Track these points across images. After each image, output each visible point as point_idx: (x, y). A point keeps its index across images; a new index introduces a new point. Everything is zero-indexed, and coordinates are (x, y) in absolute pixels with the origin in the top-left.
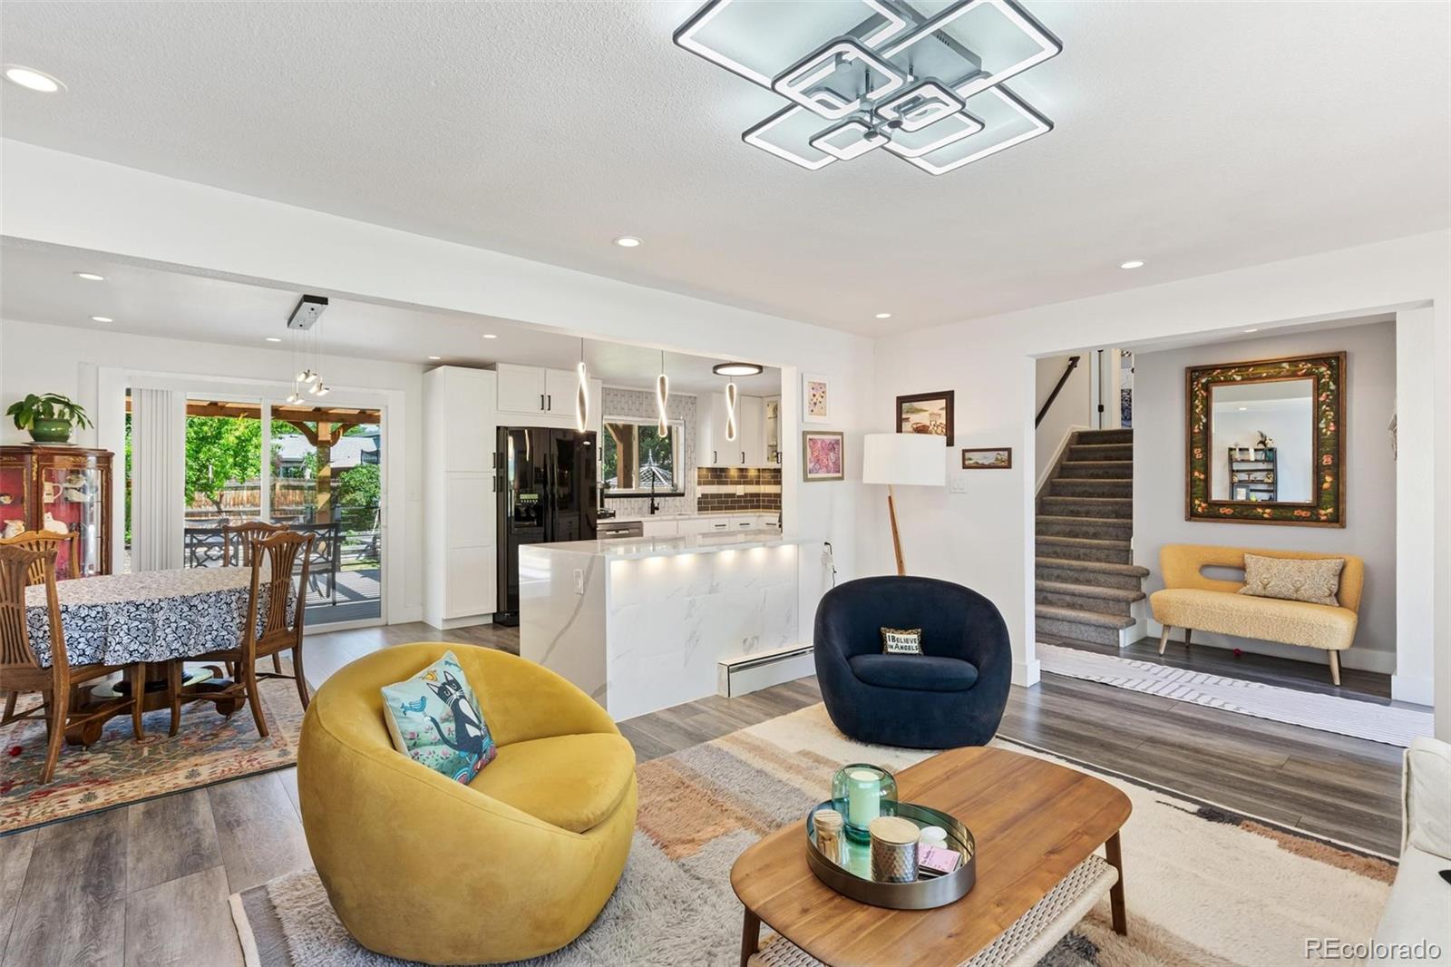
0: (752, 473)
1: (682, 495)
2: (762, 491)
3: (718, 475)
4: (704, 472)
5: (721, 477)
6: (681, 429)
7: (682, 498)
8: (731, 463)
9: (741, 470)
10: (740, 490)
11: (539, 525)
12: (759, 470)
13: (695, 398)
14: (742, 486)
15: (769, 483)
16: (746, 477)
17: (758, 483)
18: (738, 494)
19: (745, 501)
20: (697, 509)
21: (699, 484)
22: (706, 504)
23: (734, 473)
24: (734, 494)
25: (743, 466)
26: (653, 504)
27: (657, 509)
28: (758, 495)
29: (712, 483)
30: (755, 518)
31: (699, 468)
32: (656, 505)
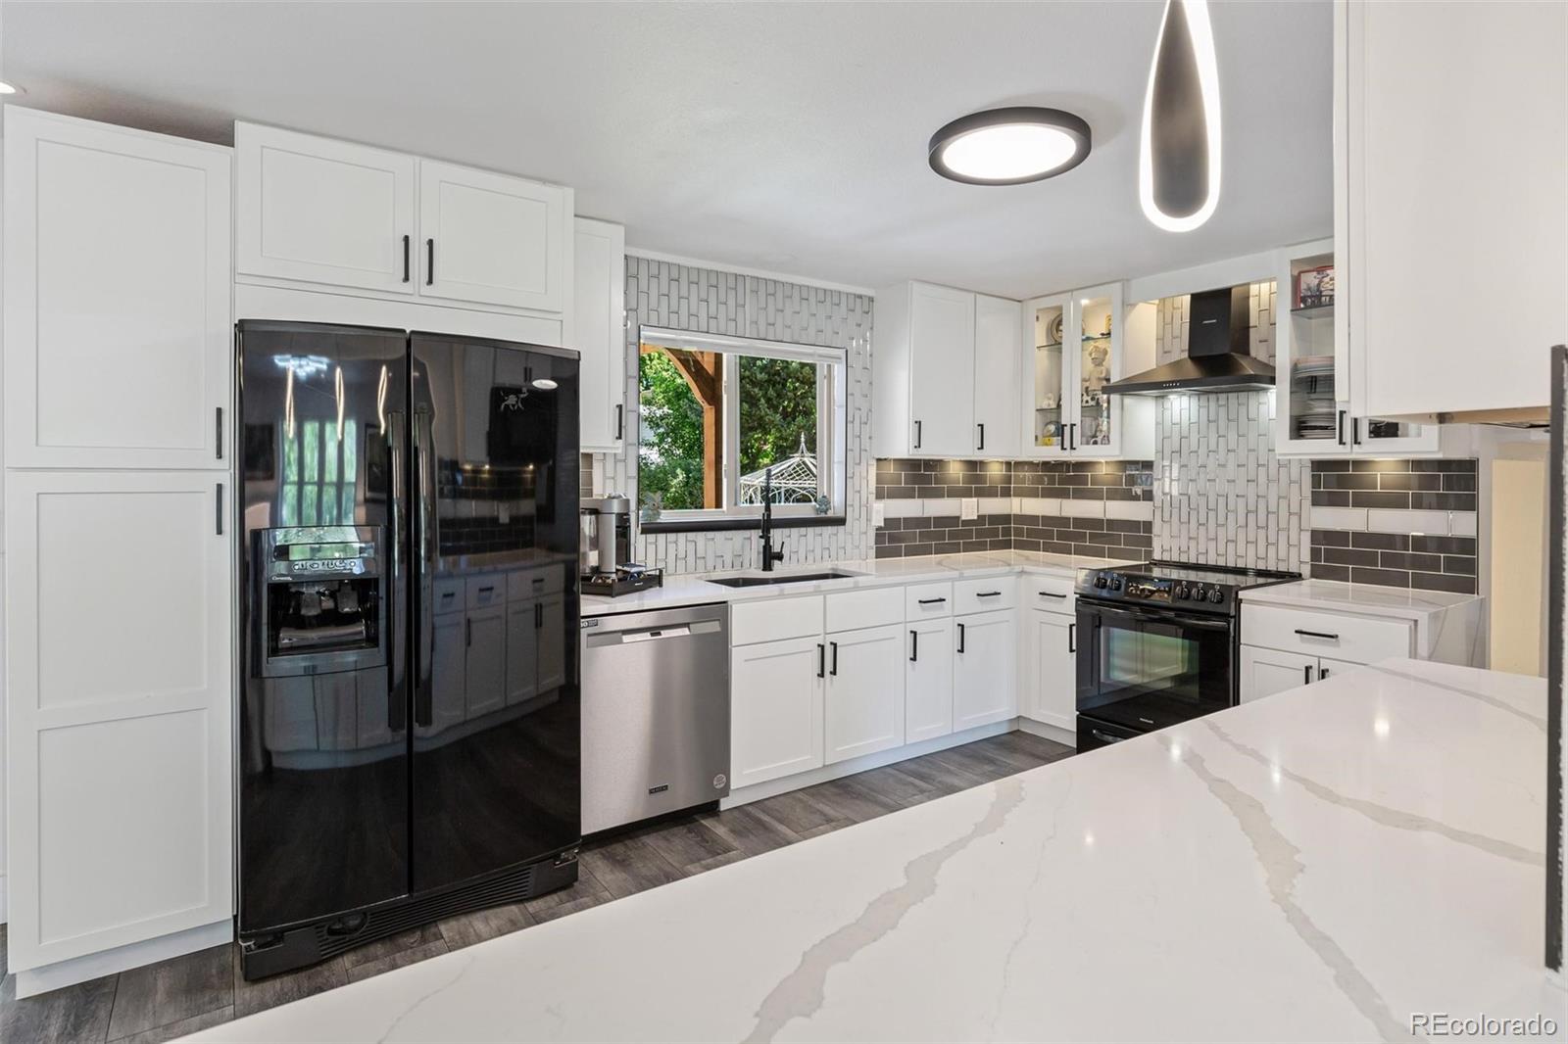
0: (995, 471)
1: (840, 522)
2: (1016, 510)
3: (921, 475)
4: (891, 469)
5: (927, 479)
6: (839, 370)
7: (841, 528)
8: (951, 448)
9: (973, 465)
10: (968, 508)
11: (372, 640)
12: (1008, 464)
13: (871, 299)
14: (975, 499)
15: (1033, 493)
16: (979, 479)
17: (1006, 493)
18: (963, 518)
19: (980, 533)
20: (873, 552)
21: (880, 496)
22: (893, 540)
23: (955, 471)
24: (958, 518)
25: (977, 456)
26: (767, 548)
27: (780, 557)
28: (1006, 519)
29: (907, 494)
30: (1013, 578)
31: (879, 460)
32: (776, 549)
